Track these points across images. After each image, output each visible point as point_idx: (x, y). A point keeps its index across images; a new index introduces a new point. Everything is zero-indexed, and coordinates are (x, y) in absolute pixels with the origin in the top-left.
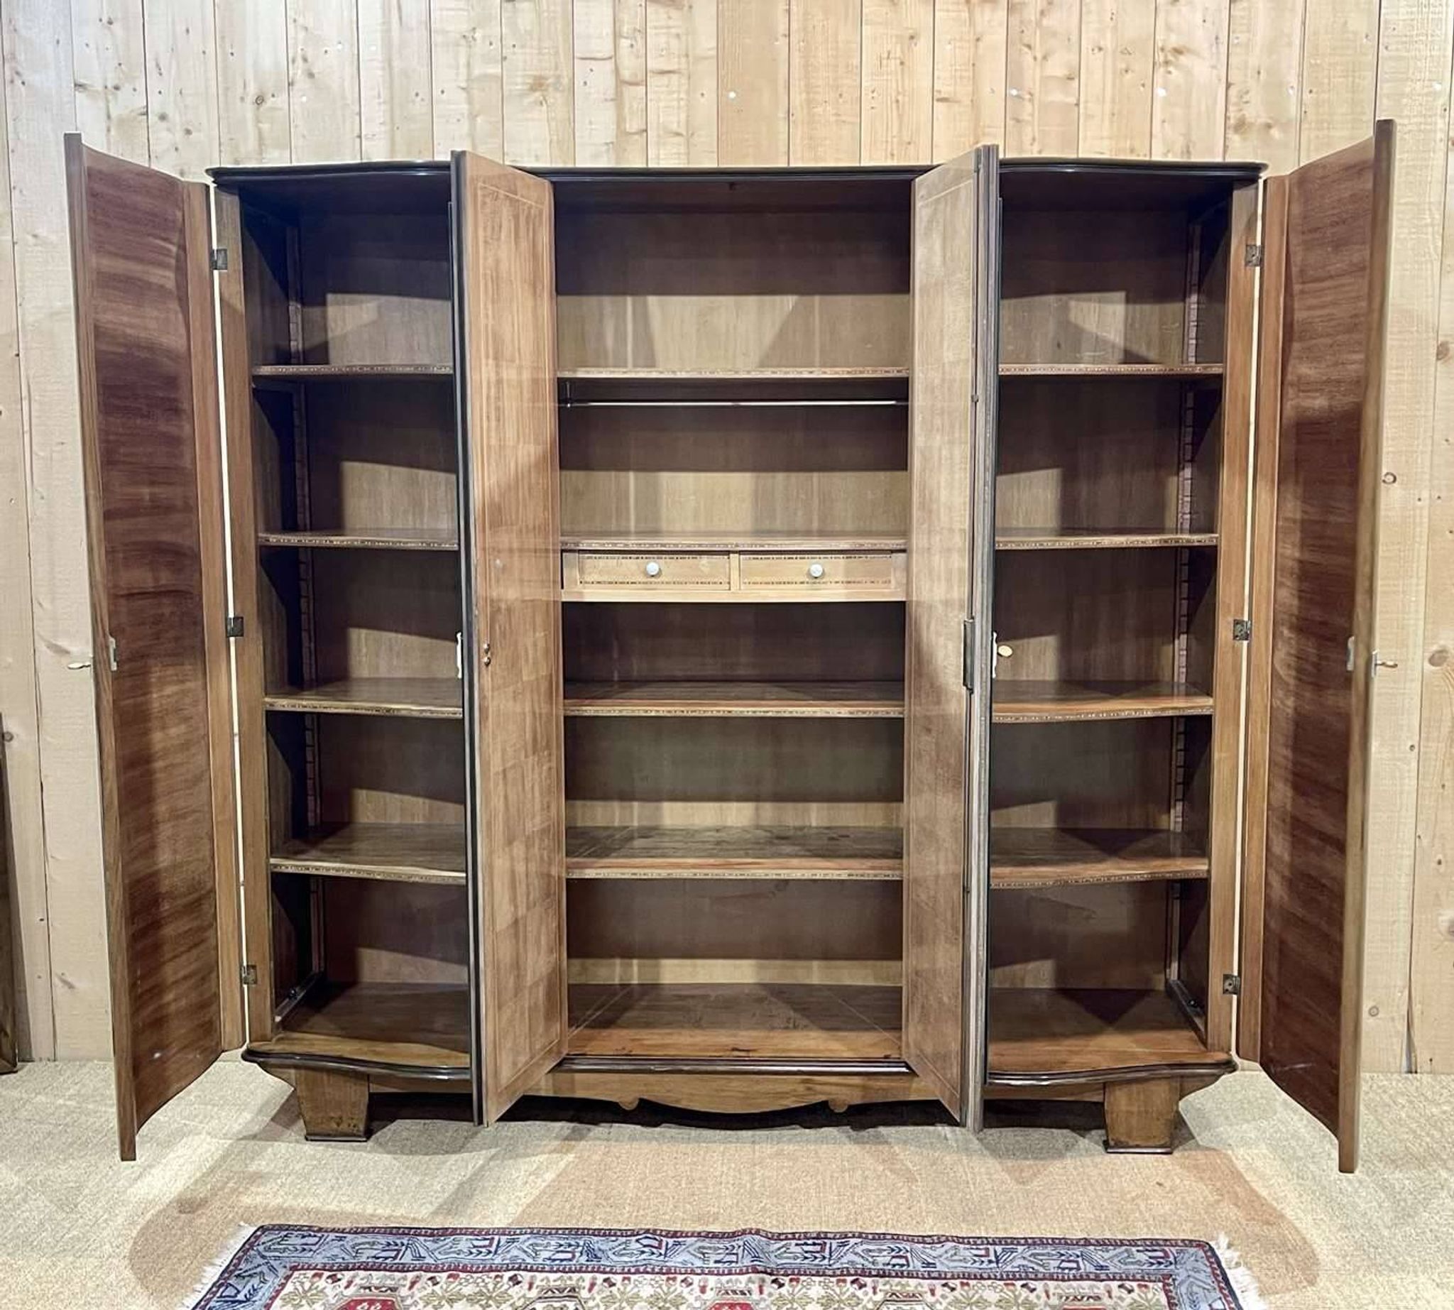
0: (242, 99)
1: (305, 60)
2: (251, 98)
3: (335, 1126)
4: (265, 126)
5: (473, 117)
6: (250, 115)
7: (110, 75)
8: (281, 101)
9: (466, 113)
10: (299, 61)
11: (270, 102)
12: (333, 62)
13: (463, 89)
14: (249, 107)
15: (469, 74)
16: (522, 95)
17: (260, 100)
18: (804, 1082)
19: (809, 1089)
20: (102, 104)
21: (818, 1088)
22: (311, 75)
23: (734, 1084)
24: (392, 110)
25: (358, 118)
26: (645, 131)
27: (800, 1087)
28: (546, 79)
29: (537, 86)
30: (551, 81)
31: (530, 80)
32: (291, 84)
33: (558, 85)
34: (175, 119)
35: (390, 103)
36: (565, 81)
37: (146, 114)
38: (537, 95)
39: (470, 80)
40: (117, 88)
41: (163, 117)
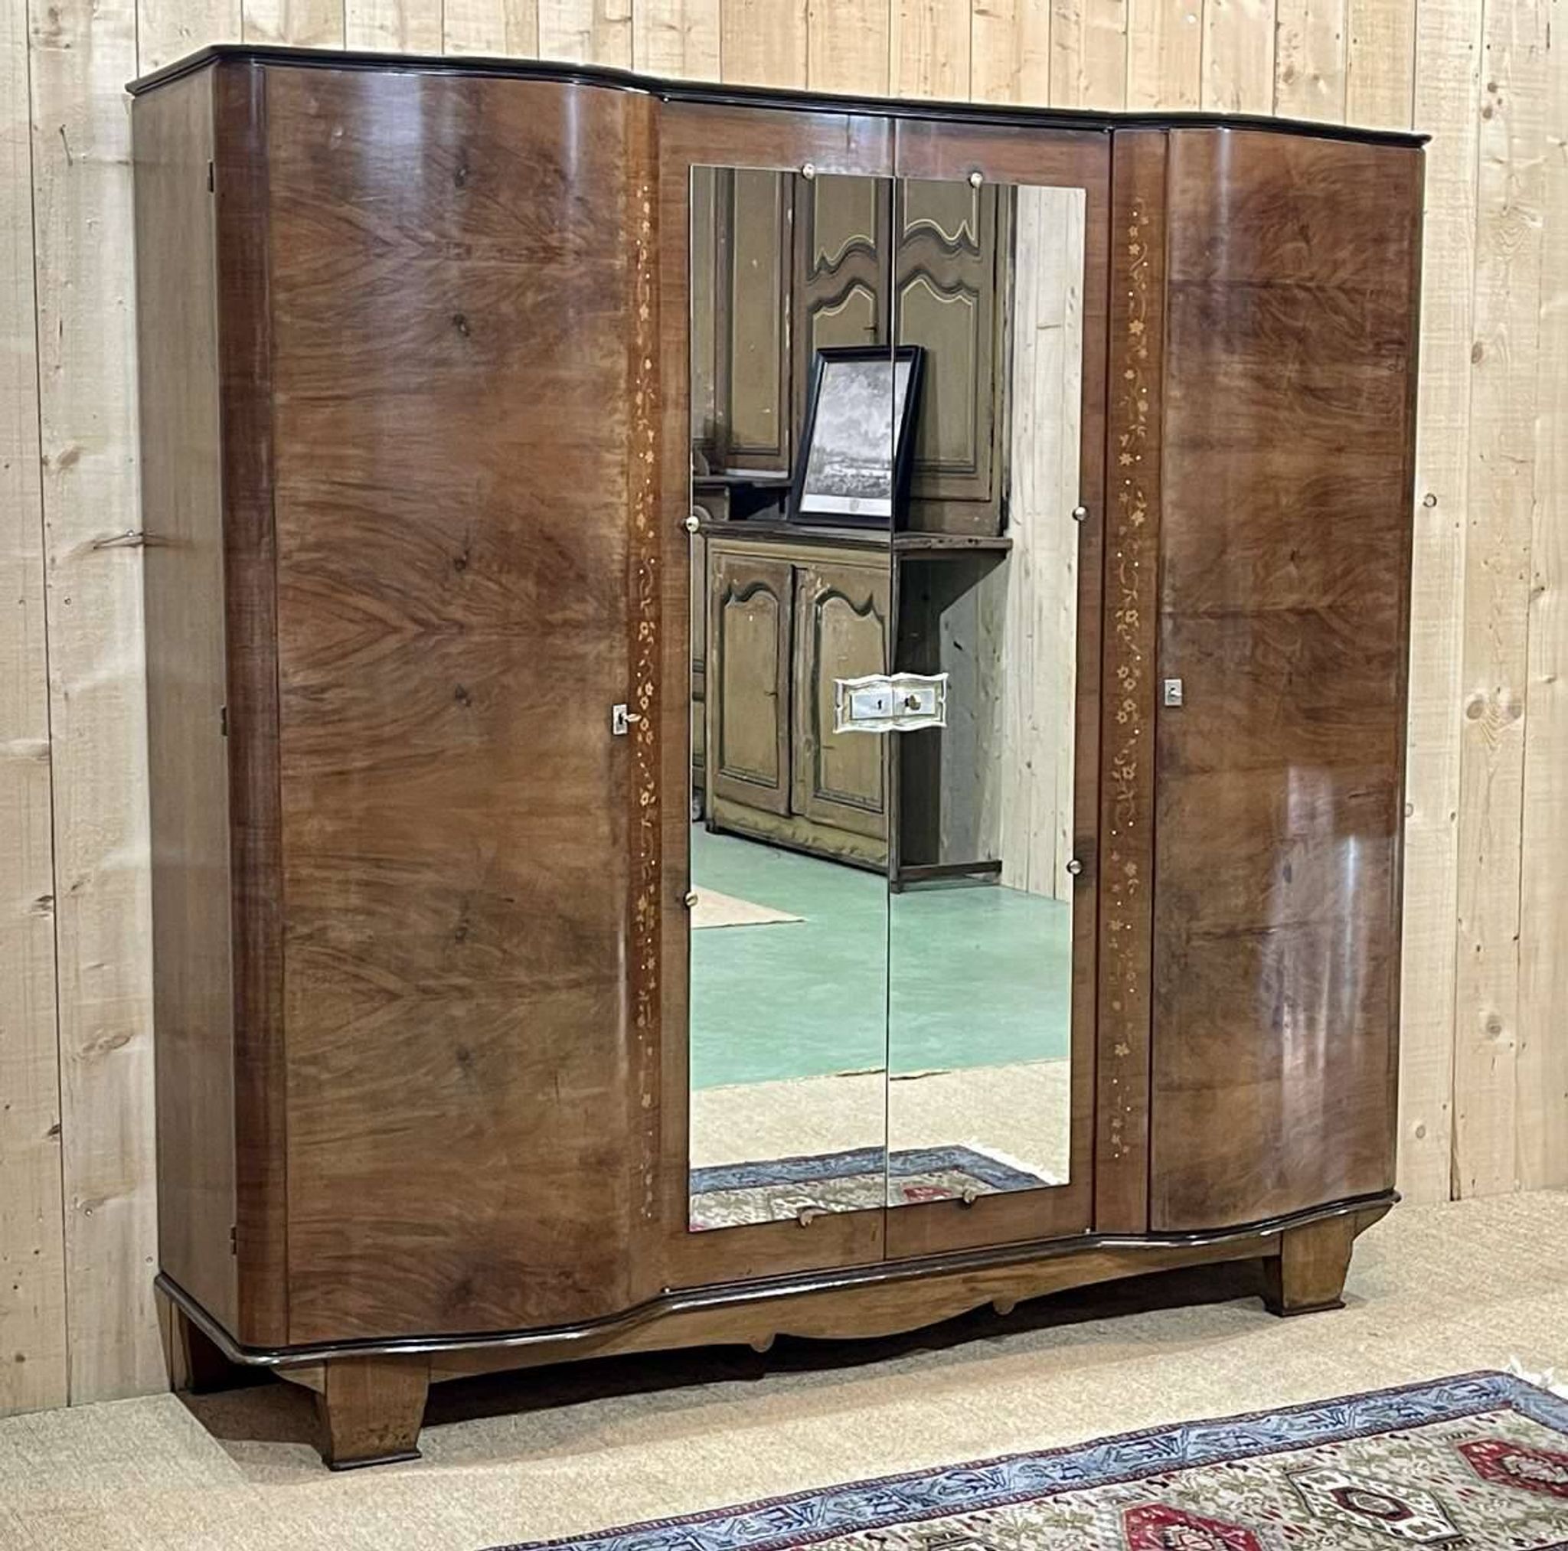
3: (377, 1442)
18: (965, 1281)
19: (972, 1290)
21: (983, 1287)
23: (887, 1297)
26: (631, 19)
27: (961, 1289)
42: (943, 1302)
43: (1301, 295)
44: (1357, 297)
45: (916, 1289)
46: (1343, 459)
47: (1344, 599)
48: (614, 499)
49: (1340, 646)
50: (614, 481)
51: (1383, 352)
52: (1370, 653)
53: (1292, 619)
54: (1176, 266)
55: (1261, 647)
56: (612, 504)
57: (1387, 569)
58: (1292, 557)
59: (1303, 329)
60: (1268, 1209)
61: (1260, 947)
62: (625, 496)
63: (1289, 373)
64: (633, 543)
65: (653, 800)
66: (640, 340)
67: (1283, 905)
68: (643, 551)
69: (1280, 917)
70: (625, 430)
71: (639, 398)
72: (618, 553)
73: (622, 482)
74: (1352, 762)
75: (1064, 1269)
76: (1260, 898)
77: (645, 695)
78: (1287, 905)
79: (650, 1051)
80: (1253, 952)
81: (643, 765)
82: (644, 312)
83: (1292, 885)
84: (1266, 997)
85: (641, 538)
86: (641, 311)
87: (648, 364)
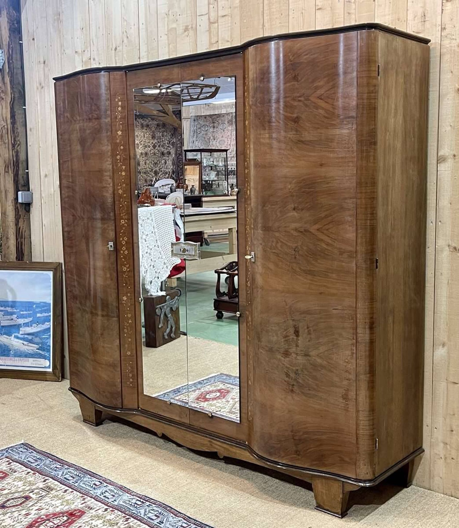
0: (112, 49)
1: (126, 32)
2: (114, 49)
3: (89, 418)
4: (117, 58)
5: (169, 45)
6: (113, 54)
7: (83, 47)
8: (121, 48)
9: (167, 43)
10: (125, 33)
11: (118, 48)
12: (133, 31)
13: (166, 35)
14: (113, 51)
15: (168, 28)
16: (183, 34)
17: (116, 49)
18: (210, 441)
19: (211, 445)
20: (81, 57)
21: (214, 445)
22: (128, 37)
24: (148, 47)
26: (218, 42)
27: (209, 444)
28: (188, 26)
29: (186, 29)
30: (190, 27)
31: (184, 28)
32: (123, 42)
33: (192, 28)
34: (97, 59)
35: (147, 44)
36: (194, 26)
37: (90, 59)
38: (186, 33)
39: (168, 31)
40: (84, 51)
41: (94, 59)
42: (203, 445)
43: (296, 103)
44: (330, 101)
45: (195, 437)
46: (323, 169)
48: (108, 186)
49: (325, 246)
50: (108, 181)
52: (342, 250)
54: (251, 99)
56: (107, 187)
57: (350, 216)
58: (294, 209)
59: (297, 117)
60: (290, 461)
61: (283, 359)
62: (111, 185)
63: (289, 136)
64: (117, 198)
65: (128, 270)
66: (118, 141)
67: (295, 345)
68: (121, 200)
69: (293, 350)
70: (111, 166)
71: (118, 157)
72: (110, 200)
73: (110, 181)
74: (333, 295)
75: (238, 451)
76: (282, 340)
77: (124, 240)
78: (297, 346)
79: (130, 340)
80: (280, 360)
81: (123, 260)
82: (120, 133)
83: (299, 338)
84: (287, 379)
85: (120, 196)
86: (118, 132)
87: (122, 147)
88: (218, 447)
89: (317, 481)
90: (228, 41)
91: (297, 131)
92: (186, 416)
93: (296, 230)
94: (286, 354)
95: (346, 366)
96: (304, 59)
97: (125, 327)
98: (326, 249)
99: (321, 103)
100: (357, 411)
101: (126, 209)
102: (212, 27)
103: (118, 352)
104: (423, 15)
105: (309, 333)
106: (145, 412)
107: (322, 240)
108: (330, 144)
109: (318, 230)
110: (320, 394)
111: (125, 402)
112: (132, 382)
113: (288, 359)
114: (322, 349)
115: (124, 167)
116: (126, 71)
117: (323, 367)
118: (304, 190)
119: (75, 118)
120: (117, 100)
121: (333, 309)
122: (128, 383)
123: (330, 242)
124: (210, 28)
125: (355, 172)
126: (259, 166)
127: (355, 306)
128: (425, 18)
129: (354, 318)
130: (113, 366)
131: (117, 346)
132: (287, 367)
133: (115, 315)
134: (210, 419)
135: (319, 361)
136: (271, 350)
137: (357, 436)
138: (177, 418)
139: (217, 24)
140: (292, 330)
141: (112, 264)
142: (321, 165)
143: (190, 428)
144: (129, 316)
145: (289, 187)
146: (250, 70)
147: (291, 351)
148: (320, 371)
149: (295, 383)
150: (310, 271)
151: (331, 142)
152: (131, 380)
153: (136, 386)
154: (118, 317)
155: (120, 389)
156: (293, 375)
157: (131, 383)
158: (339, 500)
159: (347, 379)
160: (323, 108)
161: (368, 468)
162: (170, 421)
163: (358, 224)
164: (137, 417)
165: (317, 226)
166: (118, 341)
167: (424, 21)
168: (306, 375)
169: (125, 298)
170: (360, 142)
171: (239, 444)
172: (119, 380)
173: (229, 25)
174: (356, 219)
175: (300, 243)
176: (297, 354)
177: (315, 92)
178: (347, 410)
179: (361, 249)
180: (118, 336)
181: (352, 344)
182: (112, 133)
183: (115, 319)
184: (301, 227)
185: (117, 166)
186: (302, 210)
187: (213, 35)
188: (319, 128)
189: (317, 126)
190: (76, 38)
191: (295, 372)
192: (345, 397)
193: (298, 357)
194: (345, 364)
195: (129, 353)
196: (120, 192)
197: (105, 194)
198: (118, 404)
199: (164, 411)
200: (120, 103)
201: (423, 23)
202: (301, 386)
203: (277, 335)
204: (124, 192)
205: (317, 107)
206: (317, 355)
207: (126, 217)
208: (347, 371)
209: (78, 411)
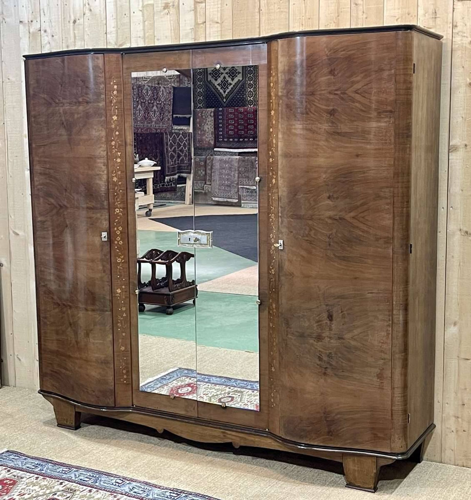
0: (69, 22)
1: (89, 4)
2: (72, 21)
3: (65, 422)
4: (76, 32)
5: (144, 22)
6: (72, 28)
7: (30, 17)
8: (82, 20)
9: (142, 20)
10: (87, 5)
11: (78, 21)
12: (98, 5)
13: (141, 11)
14: (72, 24)
15: (143, 4)
16: (161, 11)
17: (75, 22)
19: (224, 436)
20: (27, 28)
21: (229, 436)
22: (90, 10)
24: (117, 22)
25: (105, 26)
26: (205, 22)
27: (222, 435)
28: (169, 4)
29: (166, 6)
30: (171, 4)
31: (163, 5)
32: (84, 14)
33: (173, 6)
34: (49, 30)
35: (116, 19)
36: (176, 4)
37: (40, 30)
38: (166, 11)
39: (143, 7)
40: (32, 21)
41: (45, 31)
42: (215, 437)
43: (332, 97)
44: (366, 95)
45: (206, 430)
46: (359, 160)
47: (362, 215)
48: (101, 173)
49: (361, 233)
50: (102, 168)
51: (382, 116)
52: (378, 237)
53: (330, 221)
54: (280, 90)
55: (313, 231)
57: (387, 204)
58: (329, 198)
59: (333, 110)
60: (323, 442)
61: (316, 343)
62: (105, 172)
63: (325, 127)
64: (111, 186)
65: (123, 261)
66: (113, 126)
67: (328, 329)
68: (116, 188)
69: (326, 334)
70: (105, 153)
71: (113, 143)
72: (103, 188)
73: (104, 168)
74: (368, 279)
75: (257, 439)
76: (315, 325)
77: (118, 230)
78: (331, 330)
79: (124, 334)
80: (312, 345)
81: (117, 250)
82: (115, 118)
83: (333, 322)
84: (319, 363)
85: (115, 184)
86: (113, 117)
87: (117, 133)
88: (233, 437)
89: (349, 460)
90: (217, 23)
91: (333, 123)
92: (194, 409)
93: (330, 218)
94: (319, 338)
95: (381, 347)
96: (341, 54)
97: (119, 321)
98: (361, 235)
99: (358, 97)
100: (393, 388)
101: (121, 197)
102: (198, 7)
103: (111, 348)
104: (434, 12)
105: (343, 317)
106: (141, 410)
107: (357, 227)
108: (367, 136)
109: (353, 218)
110: (355, 375)
111: (118, 400)
112: (127, 378)
113: (320, 343)
114: (356, 332)
115: (119, 154)
116: (122, 54)
117: (356, 348)
118: (339, 179)
119: (57, 101)
120: (112, 83)
121: (368, 293)
122: (122, 380)
123: (366, 229)
124: (195, 8)
125: (392, 163)
126: (291, 156)
127: (391, 289)
128: (436, 15)
129: (390, 300)
130: (105, 362)
131: (110, 341)
132: (320, 351)
133: (108, 309)
134: (224, 410)
135: (353, 343)
136: (302, 336)
137: (392, 412)
138: (182, 413)
139: (204, 4)
140: (325, 315)
141: (105, 255)
142: (357, 156)
143: (198, 421)
144: (124, 309)
145: (324, 176)
146: (279, 61)
147: (324, 335)
148: (354, 353)
149: (328, 366)
150: (344, 257)
151: (368, 134)
152: (125, 377)
153: (131, 383)
154: (112, 310)
155: (113, 386)
156: (325, 358)
157: (125, 379)
158: (373, 475)
159: (382, 359)
160: (359, 102)
161: (402, 441)
162: (174, 416)
163: (395, 212)
164: (131, 415)
165: (352, 214)
166: (111, 337)
167: (435, 18)
168: (340, 357)
169: (119, 291)
170: (397, 135)
171: (258, 432)
172: (112, 378)
173: (219, 6)
174: (393, 207)
175: (334, 231)
176: (330, 338)
177: (352, 86)
178: (381, 388)
179: (398, 235)
180: (111, 331)
181: (388, 326)
182: (106, 118)
183: (109, 313)
184: (336, 215)
185: (111, 152)
186: (337, 198)
187: (200, 15)
188: (355, 121)
189: (353, 119)
190: (20, 7)
191: (328, 356)
192: (380, 376)
193: (332, 341)
194: (380, 344)
195: (123, 348)
196: (115, 179)
197: (98, 182)
198: (110, 403)
199: (165, 406)
200: (115, 87)
201: (434, 19)
202: (334, 368)
203: (309, 320)
204: (120, 179)
205: (353, 100)
206: (352, 338)
207: (121, 206)
208: (382, 351)
209: (52, 415)
